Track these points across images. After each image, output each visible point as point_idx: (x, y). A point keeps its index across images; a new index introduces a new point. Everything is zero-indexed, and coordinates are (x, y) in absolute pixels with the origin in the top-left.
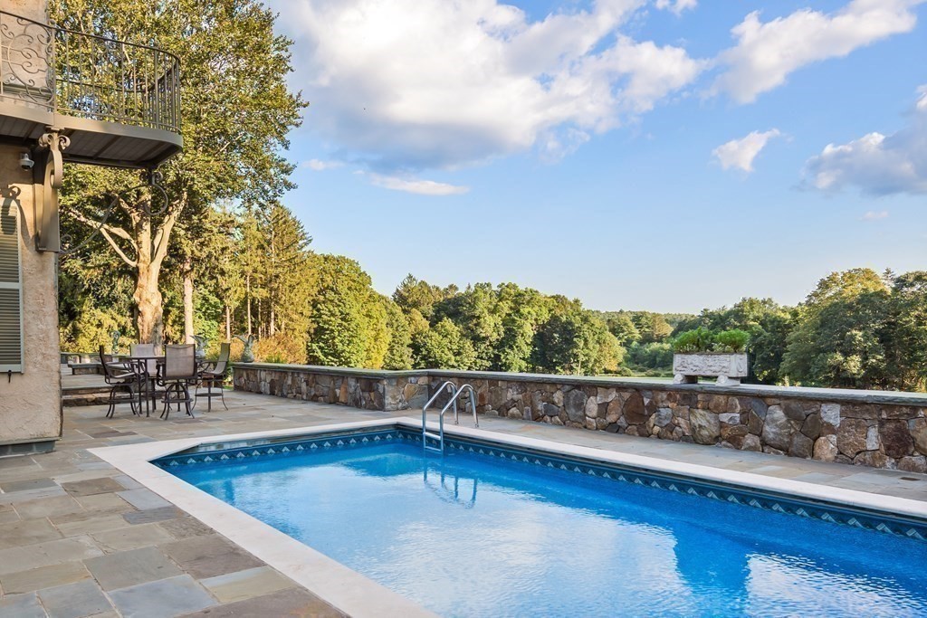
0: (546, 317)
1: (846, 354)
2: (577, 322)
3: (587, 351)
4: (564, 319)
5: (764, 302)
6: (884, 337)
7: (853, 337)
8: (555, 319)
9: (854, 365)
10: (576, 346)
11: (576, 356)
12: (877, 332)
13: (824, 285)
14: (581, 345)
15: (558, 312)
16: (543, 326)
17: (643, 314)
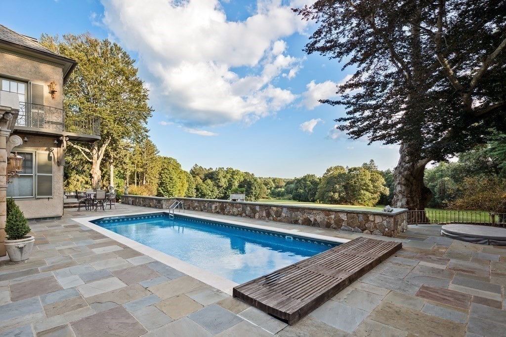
0: (242, 179)
1: (334, 193)
2: (252, 181)
3: (256, 191)
4: (248, 180)
5: (312, 176)
6: (345, 187)
7: (336, 187)
8: (245, 180)
9: (336, 196)
10: (252, 189)
11: (252, 192)
12: (343, 186)
13: (328, 171)
14: (254, 189)
15: (246, 178)
16: (241, 182)
17: (276, 178)
